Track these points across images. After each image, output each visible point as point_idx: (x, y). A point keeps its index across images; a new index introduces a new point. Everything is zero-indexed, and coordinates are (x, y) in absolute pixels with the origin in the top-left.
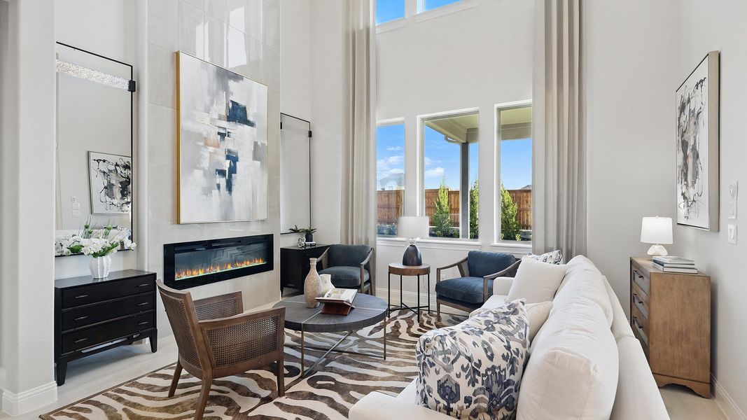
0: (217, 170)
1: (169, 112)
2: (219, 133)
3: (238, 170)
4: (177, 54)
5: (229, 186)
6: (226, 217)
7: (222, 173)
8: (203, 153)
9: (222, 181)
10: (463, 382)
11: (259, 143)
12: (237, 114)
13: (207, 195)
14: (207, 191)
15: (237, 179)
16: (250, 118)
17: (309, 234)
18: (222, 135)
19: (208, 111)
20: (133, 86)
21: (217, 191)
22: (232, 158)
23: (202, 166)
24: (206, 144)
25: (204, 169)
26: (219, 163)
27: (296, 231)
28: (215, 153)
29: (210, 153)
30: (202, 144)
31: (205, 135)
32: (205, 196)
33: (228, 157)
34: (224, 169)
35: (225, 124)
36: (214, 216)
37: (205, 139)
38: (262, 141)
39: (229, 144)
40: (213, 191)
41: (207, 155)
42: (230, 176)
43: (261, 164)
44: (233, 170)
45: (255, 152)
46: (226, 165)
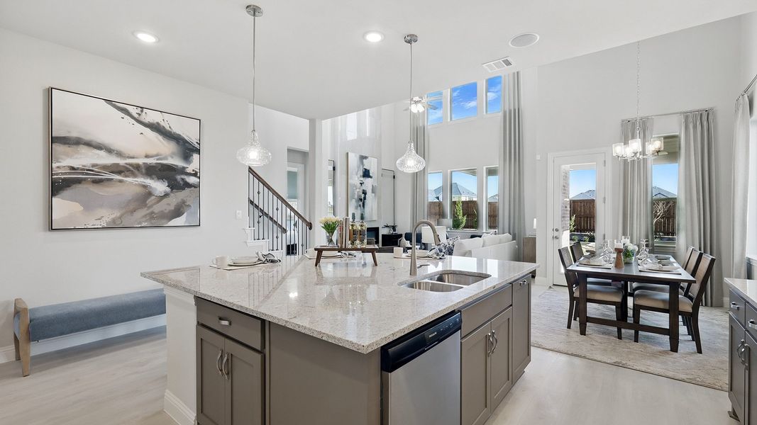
0: (360, 199)
1: (345, 176)
2: (360, 183)
3: (367, 198)
4: (347, 153)
5: (364, 206)
8: (355, 192)
9: (361, 203)
10: (443, 249)
12: (366, 174)
14: (357, 208)
15: (367, 201)
16: (371, 175)
17: (394, 228)
19: (357, 174)
20: (334, 169)
21: (359, 208)
22: (365, 193)
23: (355, 197)
24: (356, 188)
25: (355, 199)
26: (360, 196)
27: (387, 226)
28: (359, 192)
29: (357, 192)
31: (356, 184)
32: (356, 210)
33: (363, 193)
34: (362, 198)
35: (362, 179)
37: (356, 186)
38: (375, 184)
39: (364, 187)
42: (364, 201)
43: (375, 195)
44: (365, 198)
45: (372, 190)
46: (362, 196)
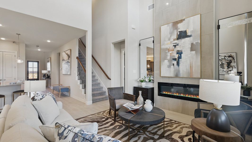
0: (173, 59)
2: (174, 46)
3: (182, 57)
5: (178, 64)
6: (177, 76)
7: (175, 59)
8: (167, 54)
9: (175, 63)
11: (194, 43)
12: (182, 35)
13: (169, 68)
14: (169, 67)
15: (182, 60)
16: (189, 34)
18: (175, 46)
19: (169, 40)
20: (153, 42)
21: (173, 66)
22: (180, 53)
23: (167, 58)
24: (169, 51)
25: (168, 59)
26: (174, 56)
28: (172, 53)
29: (170, 53)
30: (167, 51)
31: (168, 48)
32: (168, 68)
33: (177, 53)
34: (176, 58)
35: (176, 41)
36: (172, 75)
37: (168, 49)
38: (196, 41)
39: (178, 48)
40: (171, 66)
41: (169, 54)
42: (178, 60)
43: (195, 52)
44: (180, 58)
45: (191, 48)
46: (177, 56)
